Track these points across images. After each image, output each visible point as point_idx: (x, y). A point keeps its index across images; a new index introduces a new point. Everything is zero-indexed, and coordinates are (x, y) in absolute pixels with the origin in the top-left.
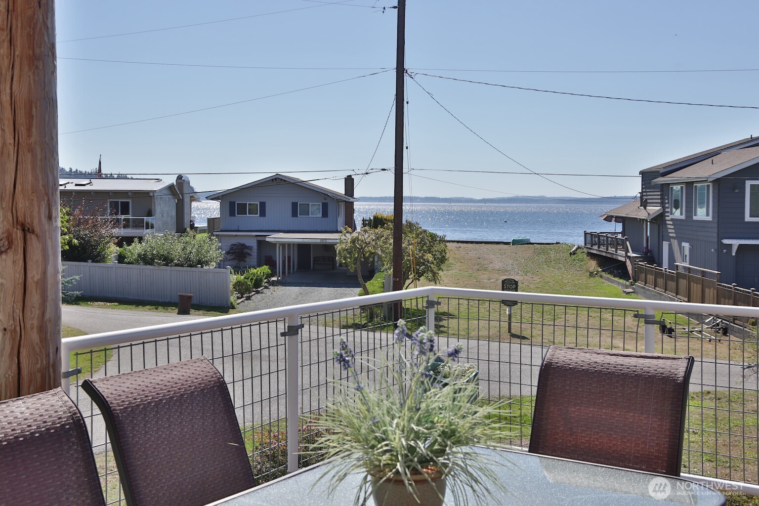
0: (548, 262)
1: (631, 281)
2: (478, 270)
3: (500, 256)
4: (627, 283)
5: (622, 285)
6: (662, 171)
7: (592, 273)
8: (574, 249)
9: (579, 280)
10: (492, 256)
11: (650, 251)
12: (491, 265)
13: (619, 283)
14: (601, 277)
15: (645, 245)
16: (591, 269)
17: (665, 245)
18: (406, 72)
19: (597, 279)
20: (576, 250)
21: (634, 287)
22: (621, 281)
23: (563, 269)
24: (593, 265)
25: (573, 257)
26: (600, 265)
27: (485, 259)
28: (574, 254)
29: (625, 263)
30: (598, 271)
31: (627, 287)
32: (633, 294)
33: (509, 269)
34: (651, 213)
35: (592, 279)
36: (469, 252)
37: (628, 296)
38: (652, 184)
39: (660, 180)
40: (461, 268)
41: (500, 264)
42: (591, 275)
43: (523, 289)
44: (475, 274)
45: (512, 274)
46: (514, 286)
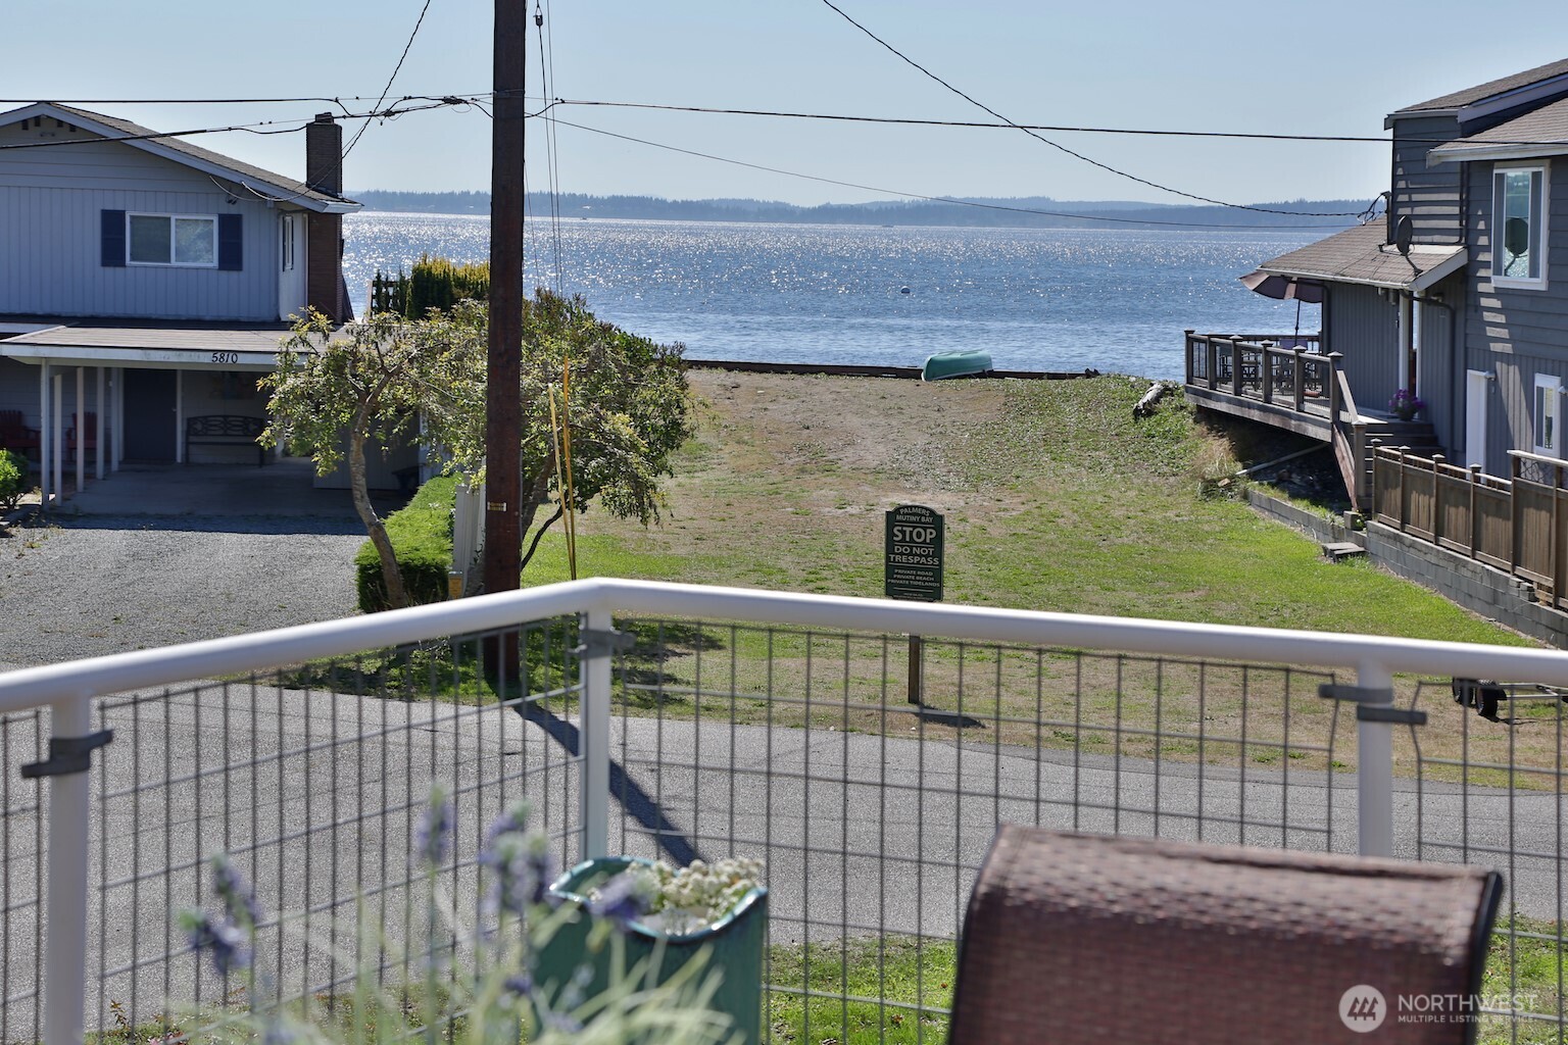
0: (1054, 441)
1: (1352, 513)
2: (803, 471)
3: (882, 420)
4: (1339, 520)
5: (1322, 527)
6: (1466, 115)
7: (1213, 482)
8: (1149, 396)
9: (1165, 508)
10: (855, 421)
11: (1421, 406)
12: (850, 451)
13: (1308, 522)
14: (1246, 496)
15: (1402, 385)
16: (1211, 470)
17: (1476, 383)
19: (1233, 504)
20: (1157, 399)
21: (1363, 533)
22: (1317, 511)
23: (1111, 468)
24: (1216, 454)
25: (1146, 423)
26: (1242, 454)
27: (828, 431)
28: (1149, 413)
29: (1329, 449)
30: (1233, 477)
31: (1338, 536)
32: (1357, 561)
33: (913, 467)
34: (1426, 268)
35: (1212, 505)
36: (770, 406)
37: (1341, 568)
38: (1430, 163)
39: (1458, 150)
40: (740, 462)
41: (881, 448)
42: (1211, 489)
43: (962, 541)
44: (790, 484)
45: (924, 485)
46: (931, 534)
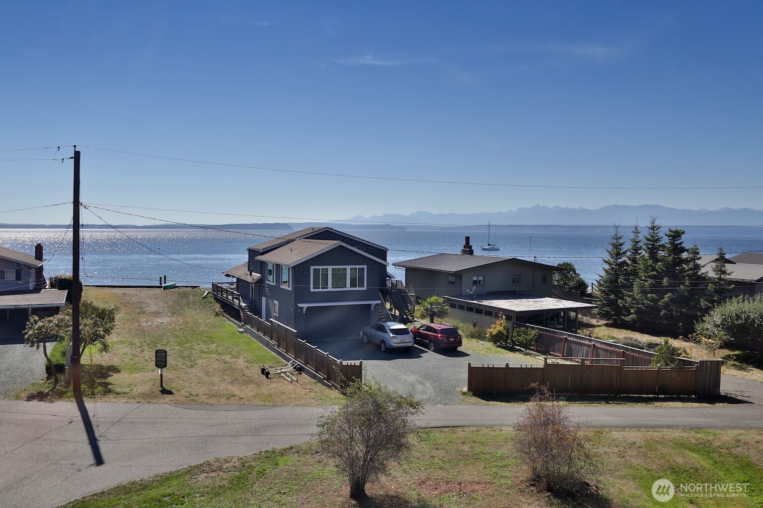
0: (188, 304)
1: (243, 323)
2: (139, 313)
3: (155, 300)
4: (240, 324)
5: (237, 325)
6: (261, 251)
7: (218, 313)
8: (205, 294)
9: (209, 319)
10: (150, 301)
11: (254, 301)
12: (148, 308)
13: (235, 323)
14: (223, 316)
15: (251, 298)
16: (217, 310)
17: (264, 299)
18: (81, 205)
19: (221, 317)
20: (207, 295)
21: (244, 327)
22: (236, 322)
23: (198, 310)
24: (217, 307)
25: (205, 300)
26: (222, 307)
27: (144, 303)
28: (206, 298)
29: (239, 310)
30: (221, 312)
31: (240, 328)
32: (244, 333)
33: (161, 311)
34: (255, 279)
35: (217, 318)
36: (133, 298)
37: (241, 335)
38: (255, 260)
39: (260, 258)
40: (127, 311)
41: (155, 307)
42: (217, 314)
43: (171, 331)
44: (136, 317)
45: (163, 316)
46: (164, 354)
